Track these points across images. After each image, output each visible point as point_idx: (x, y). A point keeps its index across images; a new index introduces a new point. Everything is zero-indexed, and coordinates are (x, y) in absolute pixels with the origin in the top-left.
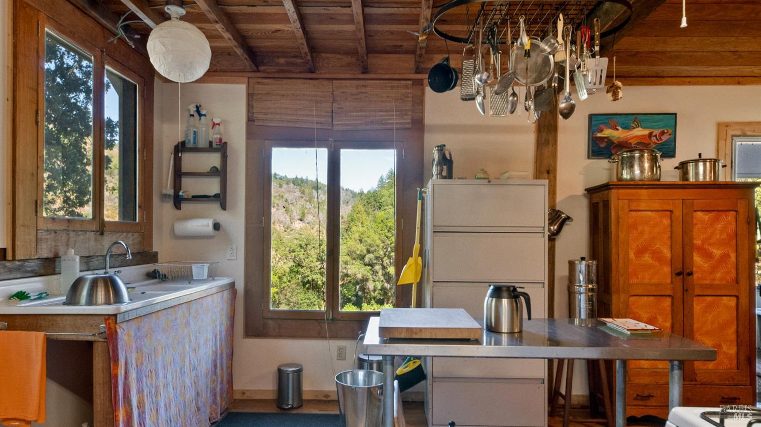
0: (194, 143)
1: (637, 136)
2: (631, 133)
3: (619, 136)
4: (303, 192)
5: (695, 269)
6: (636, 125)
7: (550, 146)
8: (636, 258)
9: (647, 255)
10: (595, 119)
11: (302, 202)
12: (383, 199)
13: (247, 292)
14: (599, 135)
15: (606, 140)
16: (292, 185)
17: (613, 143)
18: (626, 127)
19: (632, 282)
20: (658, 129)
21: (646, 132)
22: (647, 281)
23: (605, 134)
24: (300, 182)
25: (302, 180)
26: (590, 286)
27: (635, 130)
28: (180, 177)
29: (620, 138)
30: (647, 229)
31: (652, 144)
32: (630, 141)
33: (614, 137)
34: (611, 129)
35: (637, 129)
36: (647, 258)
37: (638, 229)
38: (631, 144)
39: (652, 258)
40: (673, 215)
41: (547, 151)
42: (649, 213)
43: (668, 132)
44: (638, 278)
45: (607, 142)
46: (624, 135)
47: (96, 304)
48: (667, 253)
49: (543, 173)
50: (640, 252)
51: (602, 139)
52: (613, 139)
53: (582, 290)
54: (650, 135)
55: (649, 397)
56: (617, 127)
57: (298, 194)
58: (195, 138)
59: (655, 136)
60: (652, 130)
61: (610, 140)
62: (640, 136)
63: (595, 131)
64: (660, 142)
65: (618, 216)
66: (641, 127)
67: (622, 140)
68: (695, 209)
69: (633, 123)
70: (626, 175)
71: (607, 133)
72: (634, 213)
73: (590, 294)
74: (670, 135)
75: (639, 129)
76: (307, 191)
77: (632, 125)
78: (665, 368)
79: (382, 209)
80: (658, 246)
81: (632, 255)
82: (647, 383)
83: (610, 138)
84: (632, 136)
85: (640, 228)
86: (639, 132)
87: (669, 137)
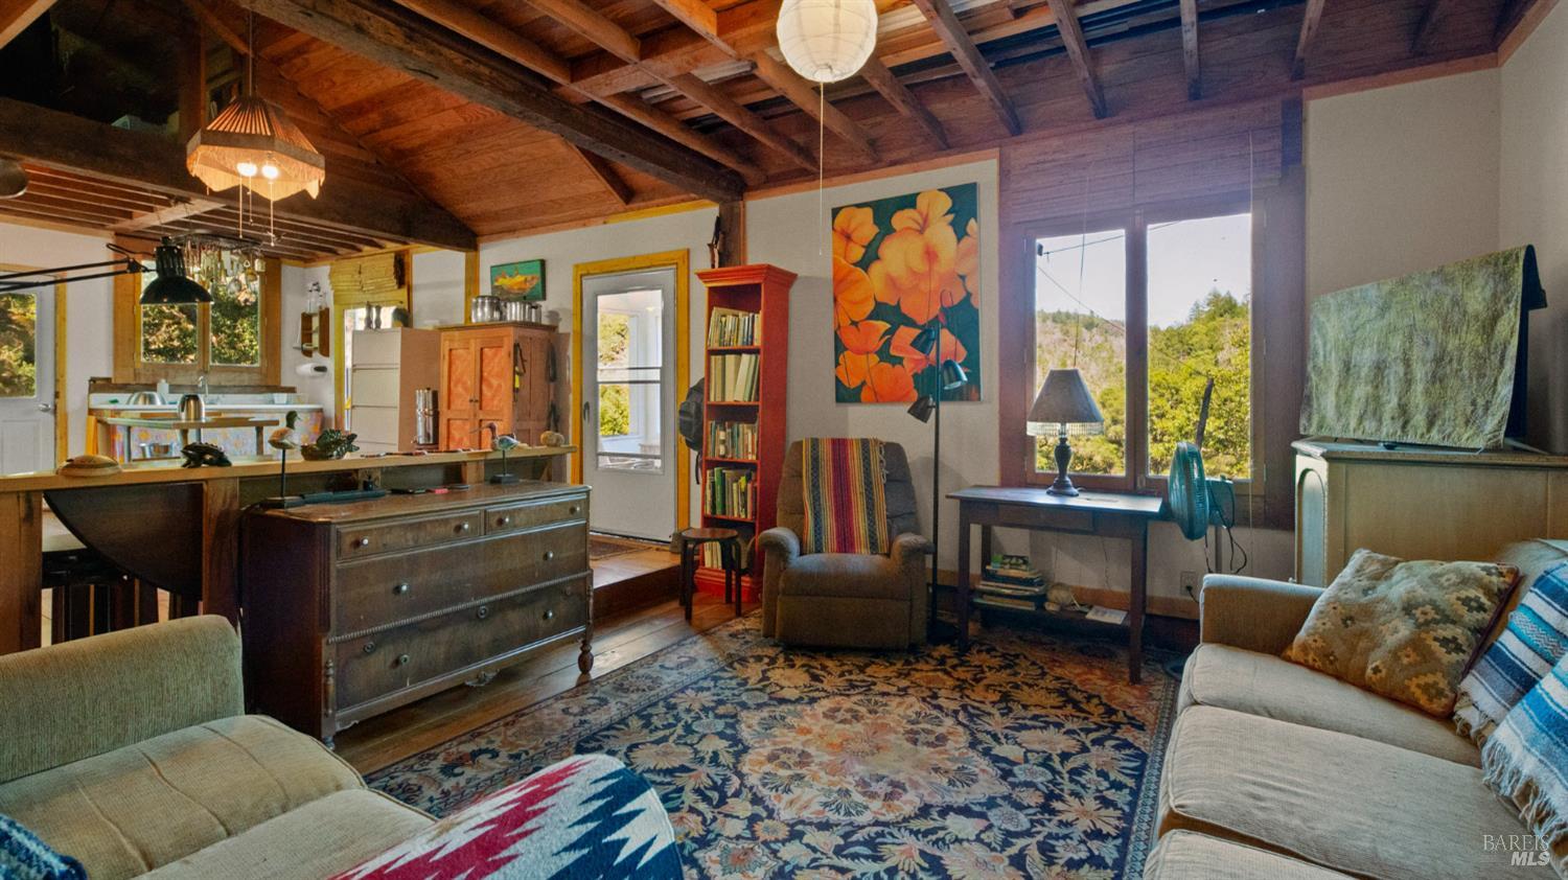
1: (518, 283)
4: (1066, 333)
8: (454, 388)
9: (460, 386)
11: (1065, 347)
12: (1195, 339)
16: (1049, 322)
17: (505, 290)
21: (523, 278)
22: (459, 407)
23: (499, 283)
24: (1064, 318)
25: (1068, 316)
27: (516, 278)
28: (310, 335)
29: (508, 285)
30: (459, 363)
31: (527, 289)
32: (514, 288)
33: (504, 284)
37: (455, 364)
39: (462, 388)
42: (461, 351)
44: (455, 405)
46: (510, 282)
50: (456, 383)
51: (498, 287)
54: (525, 280)
56: (506, 276)
57: (1058, 335)
59: (529, 281)
60: (526, 277)
63: (494, 281)
64: (532, 286)
65: (444, 354)
67: (510, 287)
68: (482, 346)
71: (500, 281)
72: (453, 352)
75: (519, 276)
76: (1073, 331)
79: (1193, 354)
84: (515, 282)
86: (519, 279)
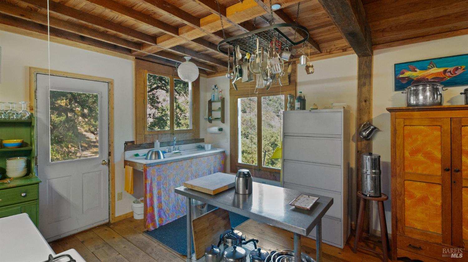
0: (214, 99)
1: (432, 74)
2: (428, 72)
3: (417, 75)
5: (463, 168)
6: (432, 67)
7: (367, 86)
8: (410, 156)
9: (420, 155)
10: (398, 67)
13: (231, 155)
14: (401, 76)
15: (407, 79)
17: (413, 80)
18: (423, 69)
19: (407, 171)
20: (451, 67)
21: (441, 70)
22: (419, 172)
23: (406, 75)
26: (374, 171)
27: (431, 70)
28: (211, 112)
29: (418, 76)
30: (419, 137)
31: (447, 78)
32: (427, 78)
33: (413, 76)
34: (411, 71)
35: (432, 69)
36: (420, 157)
37: (412, 138)
38: (427, 79)
39: (425, 157)
40: (442, 128)
41: (365, 89)
42: (422, 127)
43: (461, 67)
44: (412, 170)
45: (407, 80)
46: (421, 74)
47: (152, 160)
48: (438, 155)
49: (362, 102)
50: (414, 152)
51: (403, 78)
52: (412, 78)
53: (369, 172)
54: (445, 72)
55: (420, 248)
56: (416, 70)
58: (214, 97)
59: (450, 72)
60: (446, 68)
61: (411, 78)
62: (435, 73)
63: (398, 74)
64: (454, 75)
65: (396, 129)
66: (436, 67)
67: (420, 78)
68: (463, 125)
69: (429, 65)
70: (413, 101)
71: (408, 74)
72: (409, 127)
73: (373, 176)
74: (463, 69)
75: (435, 68)
77: (428, 67)
78: (435, 233)
80: (429, 149)
81: (407, 154)
82: (419, 239)
83: (410, 77)
84: (429, 74)
85: (414, 137)
86: (435, 70)
87: (463, 71)
